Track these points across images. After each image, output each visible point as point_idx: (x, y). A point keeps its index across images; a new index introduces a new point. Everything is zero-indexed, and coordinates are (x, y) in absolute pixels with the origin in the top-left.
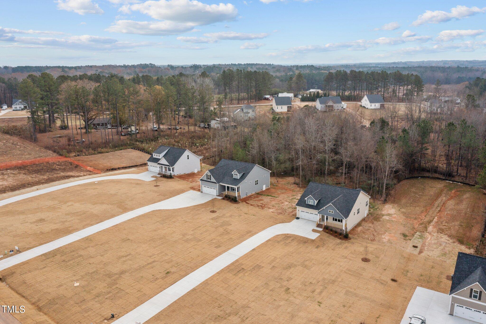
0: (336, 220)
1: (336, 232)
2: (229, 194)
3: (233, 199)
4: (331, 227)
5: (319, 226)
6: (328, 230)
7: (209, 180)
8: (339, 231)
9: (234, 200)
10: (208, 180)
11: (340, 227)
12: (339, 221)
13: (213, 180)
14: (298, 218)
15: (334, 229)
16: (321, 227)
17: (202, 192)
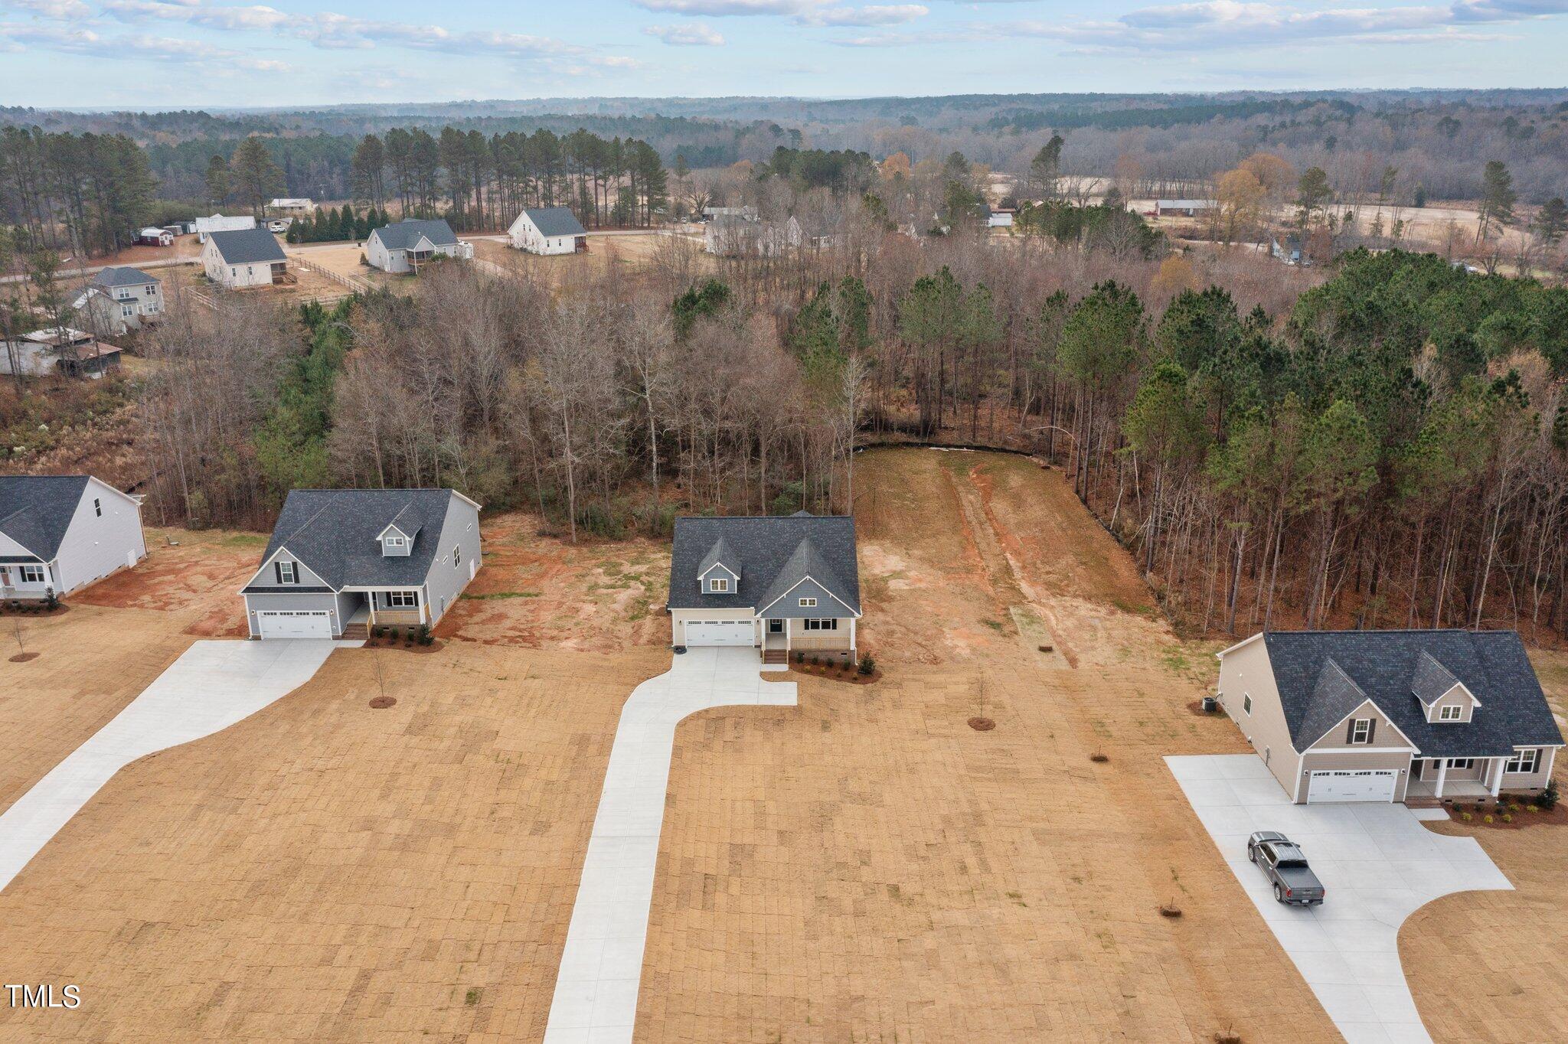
0: (815, 625)
1: (830, 664)
2: (385, 622)
3: (411, 638)
4: (810, 651)
5: (769, 657)
6: (802, 661)
7: (292, 584)
8: (838, 658)
9: (419, 639)
10: (285, 584)
11: (841, 646)
12: (826, 625)
13: (309, 577)
14: (681, 650)
15: (822, 657)
16: (781, 661)
17: (257, 638)
